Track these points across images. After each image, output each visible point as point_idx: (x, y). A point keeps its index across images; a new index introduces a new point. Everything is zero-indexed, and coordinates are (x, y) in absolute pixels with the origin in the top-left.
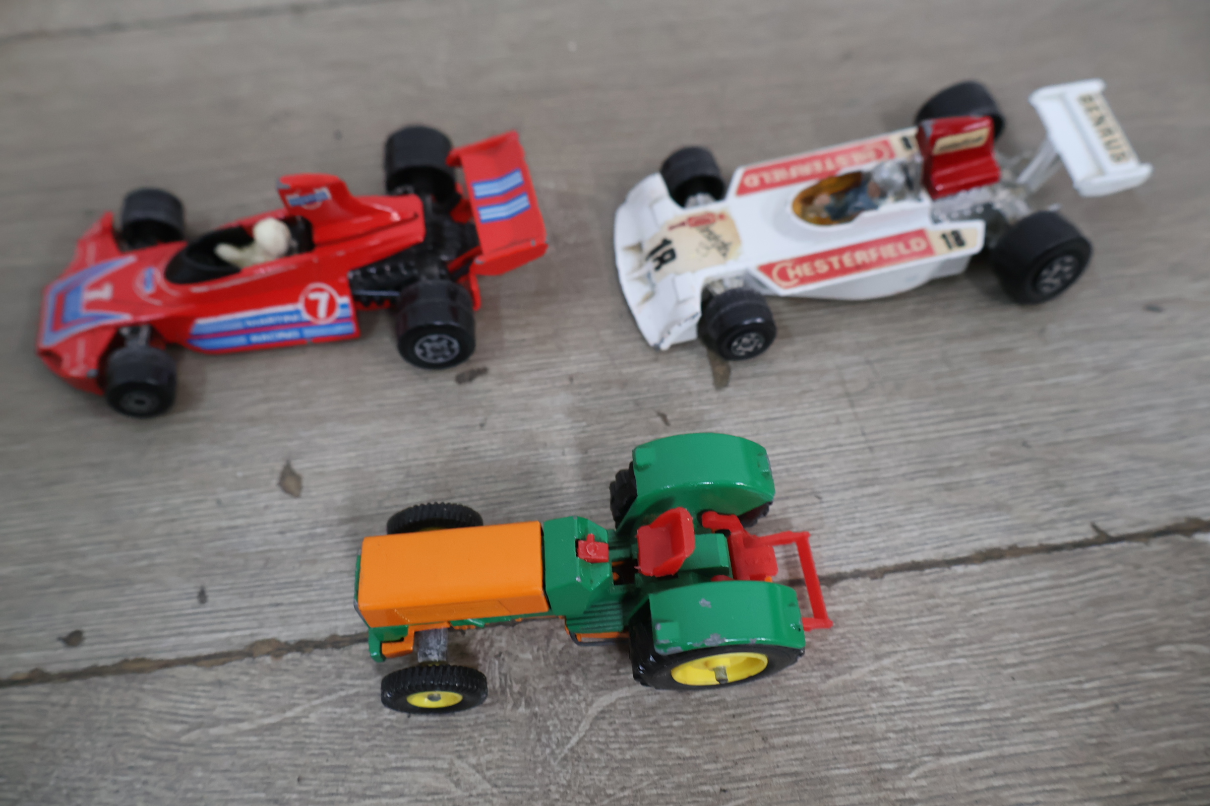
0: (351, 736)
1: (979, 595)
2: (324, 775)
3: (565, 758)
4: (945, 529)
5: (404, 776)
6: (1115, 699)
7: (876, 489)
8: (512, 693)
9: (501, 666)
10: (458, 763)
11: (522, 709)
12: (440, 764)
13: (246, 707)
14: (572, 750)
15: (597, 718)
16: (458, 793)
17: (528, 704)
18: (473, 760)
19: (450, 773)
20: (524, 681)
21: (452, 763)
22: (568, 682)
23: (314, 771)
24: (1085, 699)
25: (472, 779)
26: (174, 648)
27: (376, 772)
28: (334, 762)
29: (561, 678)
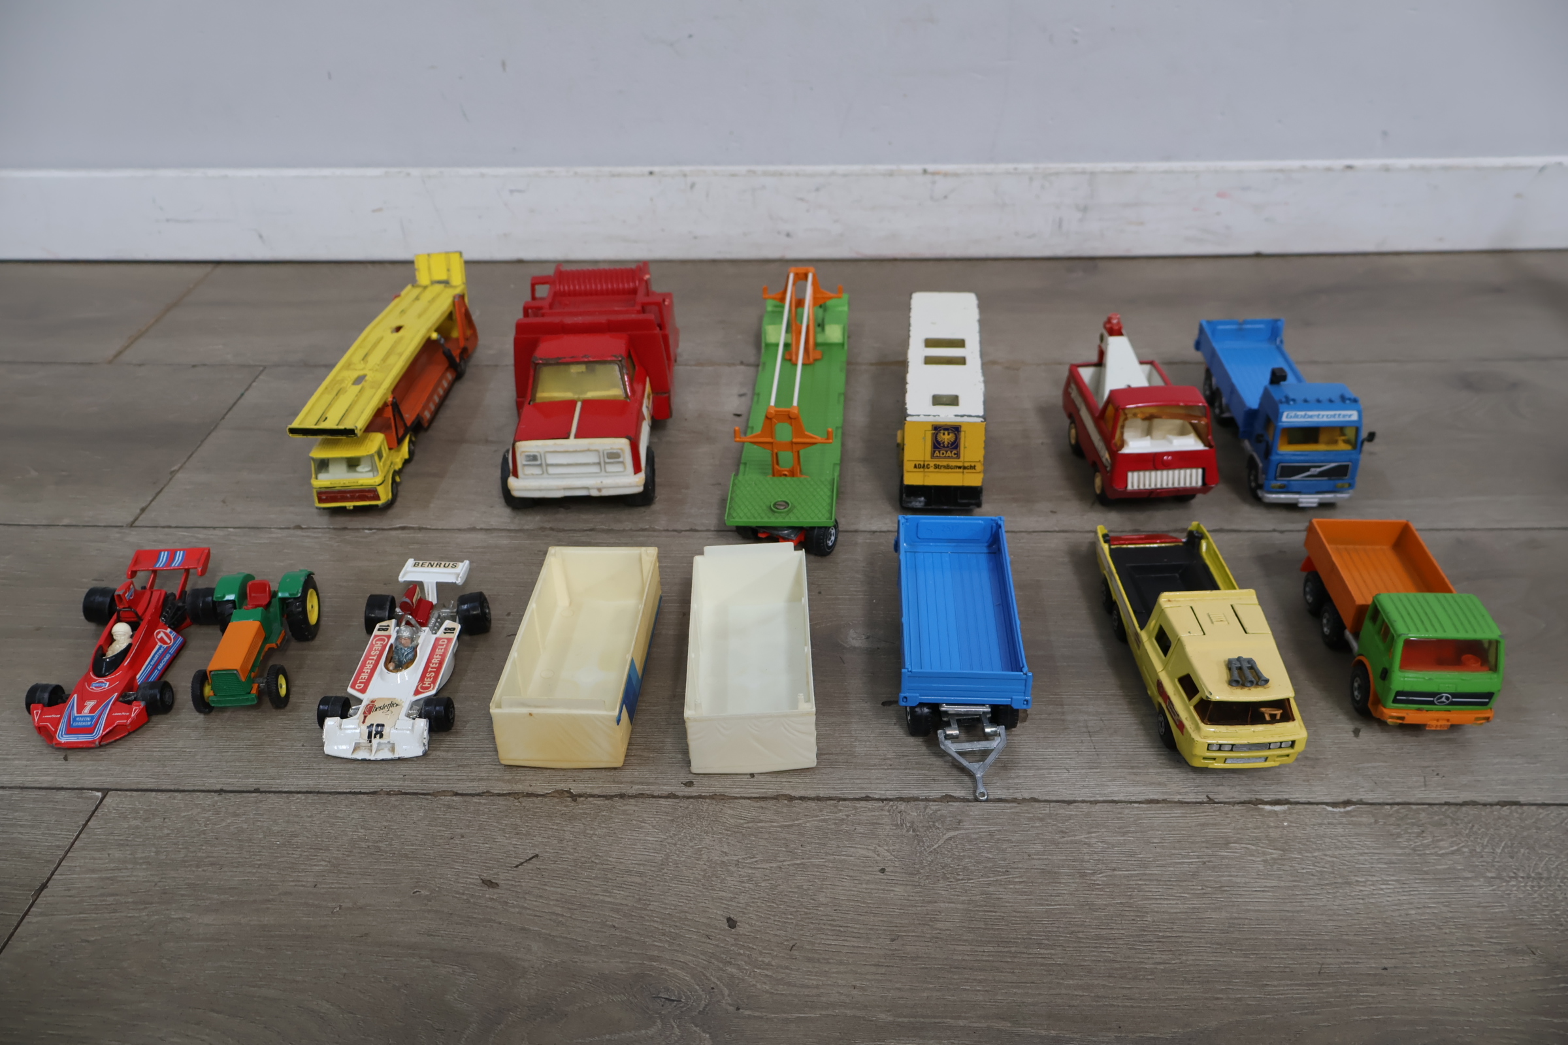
0: (827, 833)
1: (1144, 816)
2: (813, 845)
3: (931, 852)
4: (1131, 789)
5: (852, 850)
6: (1205, 860)
7: (1098, 770)
8: (906, 826)
9: (901, 816)
10: (878, 848)
11: (911, 833)
12: (870, 847)
13: (776, 818)
14: (935, 849)
15: (947, 840)
16: (879, 858)
17: (914, 831)
18: (886, 848)
19: (874, 851)
20: (912, 823)
21: (876, 848)
22: (934, 826)
23: (808, 843)
24: (1191, 859)
25: (885, 854)
26: (738, 793)
27: (839, 847)
28: (818, 841)
29: (931, 823)
